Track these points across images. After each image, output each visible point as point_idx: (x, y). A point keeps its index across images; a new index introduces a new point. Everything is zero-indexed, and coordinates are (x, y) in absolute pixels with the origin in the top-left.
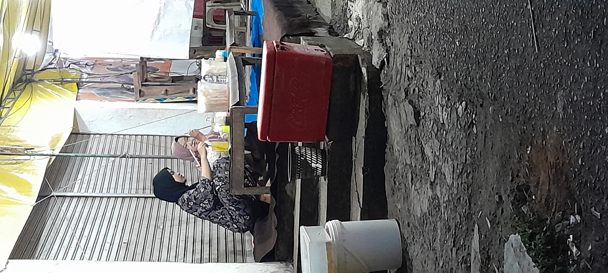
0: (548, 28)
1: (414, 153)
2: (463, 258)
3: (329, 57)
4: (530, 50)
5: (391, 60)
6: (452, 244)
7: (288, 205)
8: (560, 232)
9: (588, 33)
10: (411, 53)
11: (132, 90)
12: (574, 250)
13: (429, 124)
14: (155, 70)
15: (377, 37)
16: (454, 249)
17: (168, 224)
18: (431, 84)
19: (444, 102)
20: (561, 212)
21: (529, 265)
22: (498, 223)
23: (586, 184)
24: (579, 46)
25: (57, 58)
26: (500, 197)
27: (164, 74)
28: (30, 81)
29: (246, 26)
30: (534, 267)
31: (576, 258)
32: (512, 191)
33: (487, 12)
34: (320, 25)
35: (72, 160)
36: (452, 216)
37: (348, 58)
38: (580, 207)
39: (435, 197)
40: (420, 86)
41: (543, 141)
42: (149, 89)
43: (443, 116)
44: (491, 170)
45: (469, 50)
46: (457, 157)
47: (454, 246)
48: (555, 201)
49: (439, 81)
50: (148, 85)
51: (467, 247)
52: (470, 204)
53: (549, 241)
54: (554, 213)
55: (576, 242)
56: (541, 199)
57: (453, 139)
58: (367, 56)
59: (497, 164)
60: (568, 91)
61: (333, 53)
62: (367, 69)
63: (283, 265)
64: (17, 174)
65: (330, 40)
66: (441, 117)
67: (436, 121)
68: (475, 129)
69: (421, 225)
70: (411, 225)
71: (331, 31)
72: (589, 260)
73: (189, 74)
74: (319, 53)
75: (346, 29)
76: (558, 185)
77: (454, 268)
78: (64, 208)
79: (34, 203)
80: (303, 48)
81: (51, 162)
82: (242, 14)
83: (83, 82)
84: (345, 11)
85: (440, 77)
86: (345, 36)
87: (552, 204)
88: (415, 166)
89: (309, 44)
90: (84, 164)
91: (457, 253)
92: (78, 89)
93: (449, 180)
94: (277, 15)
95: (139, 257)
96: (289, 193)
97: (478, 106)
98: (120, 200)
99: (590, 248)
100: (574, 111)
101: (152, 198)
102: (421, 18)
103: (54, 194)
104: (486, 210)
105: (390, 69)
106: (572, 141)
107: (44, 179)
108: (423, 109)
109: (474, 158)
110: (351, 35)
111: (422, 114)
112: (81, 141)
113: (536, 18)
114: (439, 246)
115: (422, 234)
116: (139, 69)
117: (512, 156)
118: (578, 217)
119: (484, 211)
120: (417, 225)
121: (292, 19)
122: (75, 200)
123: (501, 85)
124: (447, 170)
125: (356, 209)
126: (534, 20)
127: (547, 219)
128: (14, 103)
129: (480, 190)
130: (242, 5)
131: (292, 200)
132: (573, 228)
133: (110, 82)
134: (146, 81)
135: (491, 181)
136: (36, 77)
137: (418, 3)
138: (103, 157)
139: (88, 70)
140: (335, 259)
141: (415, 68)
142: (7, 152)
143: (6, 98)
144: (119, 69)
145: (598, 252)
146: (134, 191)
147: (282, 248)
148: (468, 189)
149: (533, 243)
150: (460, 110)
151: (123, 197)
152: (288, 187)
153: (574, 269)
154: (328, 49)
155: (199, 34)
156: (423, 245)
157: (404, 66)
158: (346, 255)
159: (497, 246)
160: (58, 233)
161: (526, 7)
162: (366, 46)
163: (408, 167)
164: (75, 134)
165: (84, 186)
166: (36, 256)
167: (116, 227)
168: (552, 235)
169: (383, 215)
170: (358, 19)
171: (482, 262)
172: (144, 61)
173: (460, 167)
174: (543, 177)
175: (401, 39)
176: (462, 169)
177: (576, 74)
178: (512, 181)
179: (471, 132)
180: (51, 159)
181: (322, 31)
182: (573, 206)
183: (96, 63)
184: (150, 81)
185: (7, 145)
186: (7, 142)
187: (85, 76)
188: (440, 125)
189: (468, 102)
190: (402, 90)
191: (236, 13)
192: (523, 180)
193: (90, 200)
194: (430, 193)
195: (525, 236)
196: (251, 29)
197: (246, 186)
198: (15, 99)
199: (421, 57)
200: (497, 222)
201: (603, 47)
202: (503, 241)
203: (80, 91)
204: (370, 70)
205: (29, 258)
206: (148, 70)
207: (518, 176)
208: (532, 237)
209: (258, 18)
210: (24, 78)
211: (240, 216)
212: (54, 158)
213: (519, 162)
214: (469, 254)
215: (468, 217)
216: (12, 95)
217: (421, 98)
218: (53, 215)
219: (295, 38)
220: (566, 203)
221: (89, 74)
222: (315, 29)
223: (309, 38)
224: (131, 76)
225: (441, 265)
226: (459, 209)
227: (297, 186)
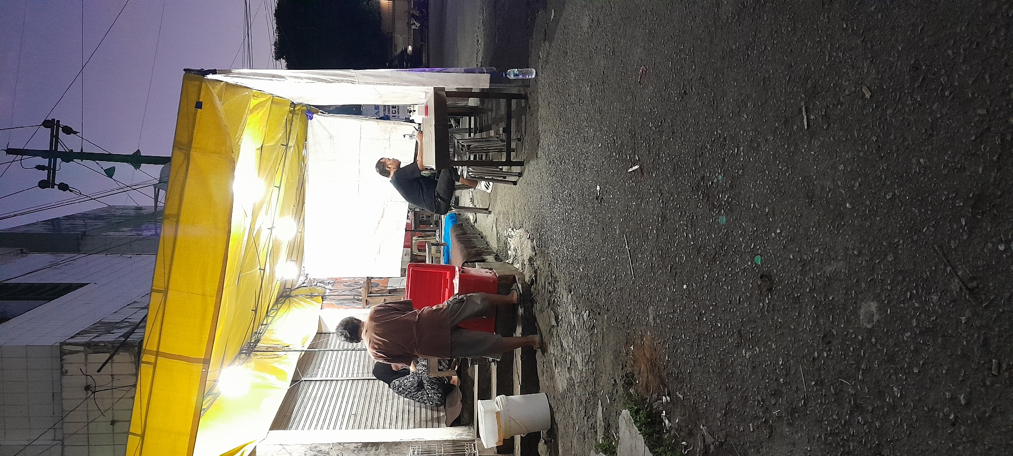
0: (640, 262)
1: (556, 345)
2: (592, 424)
3: (495, 277)
4: (629, 277)
5: (538, 278)
6: (584, 414)
7: (470, 383)
8: (656, 408)
9: (666, 267)
10: (551, 274)
11: (361, 300)
12: (667, 422)
13: (565, 326)
14: (377, 285)
15: (528, 263)
16: (586, 418)
17: (385, 399)
18: (565, 297)
19: (574, 310)
20: (656, 394)
21: (636, 433)
22: (615, 400)
23: (672, 374)
24: (661, 276)
25: (308, 279)
26: (615, 381)
27: (383, 288)
28: (288, 296)
29: (440, 253)
30: (640, 434)
31: (668, 429)
32: (623, 377)
33: (600, 249)
34: (490, 253)
35: (317, 353)
36: (583, 393)
37: (508, 278)
38: (669, 391)
39: (571, 379)
40: (558, 298)
41: (641, 342)
42: (372, 299)
43: (574, 320)
44: (608, 360)
45: (589, 275)
46: (584, 350)
47: (585, 415)
48: (651, 386)
49: (570, 295)
50: (372, 296)
51: (594, 416)
52: (595, 385)
53: (649, 415)
54: (652, 394)
55: (668, 416)
56: (643, 384)
57: (581, 337)
58: (521, 276)
59: (612, 357)
60: (656, 306)
61: (498, 274)
62: (522, 284)
63: (466, 428)
64: (277, 366)
65: (496, 264)
66: (572, 321)
67: (570, 323)
68: (595, 330)
69: (563, 398)
70: (556, 398)
71: (497, 258)
72: (676, 430)
73: (402, 287)
74: (488, 275)
75: (507, 256)
76: (653, 374)
77: (586, 432)
78: (310, 390)
79: (288, 387)
80: (478, 271)
81: (302, 356)
82: (438, 245)
83: (326, 296)
84: (506, 244)
85: (571, 292)
86: (507, 261)
87: (650, 388)
88: (557, 355)
89: (482, 268)
90: (325, 356)
91: (587, 421)
92: (323, 301)
93: (580, 367)
94: (460, 247)
95: (363, 425)
96: (470, 374)
97: (597, 314)
98: (350, 382)
99: (677, 421)
100: (660, 321)
101: (374, 379)
102: (556, 251)
103: (303, 379)
104: (606, 391)
105: (538, 285)
106: (661, 342)
107: (296, 369)
108: (560, 314)
109: (596, 351)
110: (511, 261)
111: (560, 318)
112: (323, 339)
113: (632, 255)
114: (575, 415)
115: (564, 405)
116: (366, 285)
117: (621, 351)
118: (668, 398)
119: (605, 390)
120: (560, 398)
121: (470, 250)
122: (318, 383)
123: (611, 300)
124: (578, 359)
125: (517, 387)
126: (630, 256)
127: (647, 399)
128: (277, 313)
129: (601, 375)
130: (437, 238)
131: (472, 379)
132: (665, 406)
133: (345, 295)
134: (371, 293)
135: (608, 369)
136: (293, 293)
137: (554, 241)
138: (339, 351)
139: (330, 287)
140: (503, 427)
141: (554, 285)
142: (270, 350)
143: (272, 309)
144: (352, 285)
145: (683, 424)
146: (360, 375)
147: (466, 416)
148: (593, 373)
149: (638, 417)
150: (585, 316)
151: (353, 380)
152: (469, 371)
153: (667, 437)
154: (495, 271)
155: (408, 258)
156: (564, 413)
157: (547, 284)
158: (510, 421)
159: (614, 417)
160: (305, 408)
161: (625, 247)
162: (521, 269)
163: (552, 355)
164: (320, 333)
165: (325, 372)
166: (289, 426)
167: (347, 402)
168: (651, 410)
169: (537, 390)
170: (515, 250)
171: (605, 429)
172: (369, 279)
173: (587, 357)
174: (643, 367)
175: (544, 265)
176: (589, 359)
177: (660, 296)
178: (622, 369)
179: (593, 332)
180: (301, 353)
181: (490, 258)
182: (664, 390)
183: (336, 282)
184: (374, 293)
185: (270, 344)
186: (271, 342)
187: (328, 291)
188: (572, 326)
189: (591, 311)
190: (546, 300)
191: (433, 244)
192: (629, 369)
193: (329, 382)
194: (568, 376)
195: (633, 411)
196: (444, 255)
197: (439, 370)
198: (278, 310)
199: (558, 278)
200: (613, 399)
201: (677, 277)
202: (618, 414)
203: (324, 302)
204: (524, 286)
205: (284, 429)
206: (372, 285)
207: (626, 366)
208: (637, 412)
209: (448, 248)
210: (284, 294)
211: (434, 394)
212: (303, 353)
213: (626, 356)
214: (596, 422)
215: (594, 394)
216: (275, 307)
217: (559, 306)
218: (302, 395)
219: (472, 263)
220: (659, 387)
221: (330, 290)
222: (485, 257)
223: (482, 263)
224: (360, 290)
225: (577, 429)
226: (588, 388)
227: (476, 369)
